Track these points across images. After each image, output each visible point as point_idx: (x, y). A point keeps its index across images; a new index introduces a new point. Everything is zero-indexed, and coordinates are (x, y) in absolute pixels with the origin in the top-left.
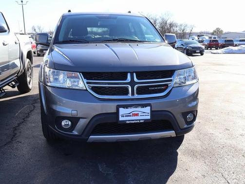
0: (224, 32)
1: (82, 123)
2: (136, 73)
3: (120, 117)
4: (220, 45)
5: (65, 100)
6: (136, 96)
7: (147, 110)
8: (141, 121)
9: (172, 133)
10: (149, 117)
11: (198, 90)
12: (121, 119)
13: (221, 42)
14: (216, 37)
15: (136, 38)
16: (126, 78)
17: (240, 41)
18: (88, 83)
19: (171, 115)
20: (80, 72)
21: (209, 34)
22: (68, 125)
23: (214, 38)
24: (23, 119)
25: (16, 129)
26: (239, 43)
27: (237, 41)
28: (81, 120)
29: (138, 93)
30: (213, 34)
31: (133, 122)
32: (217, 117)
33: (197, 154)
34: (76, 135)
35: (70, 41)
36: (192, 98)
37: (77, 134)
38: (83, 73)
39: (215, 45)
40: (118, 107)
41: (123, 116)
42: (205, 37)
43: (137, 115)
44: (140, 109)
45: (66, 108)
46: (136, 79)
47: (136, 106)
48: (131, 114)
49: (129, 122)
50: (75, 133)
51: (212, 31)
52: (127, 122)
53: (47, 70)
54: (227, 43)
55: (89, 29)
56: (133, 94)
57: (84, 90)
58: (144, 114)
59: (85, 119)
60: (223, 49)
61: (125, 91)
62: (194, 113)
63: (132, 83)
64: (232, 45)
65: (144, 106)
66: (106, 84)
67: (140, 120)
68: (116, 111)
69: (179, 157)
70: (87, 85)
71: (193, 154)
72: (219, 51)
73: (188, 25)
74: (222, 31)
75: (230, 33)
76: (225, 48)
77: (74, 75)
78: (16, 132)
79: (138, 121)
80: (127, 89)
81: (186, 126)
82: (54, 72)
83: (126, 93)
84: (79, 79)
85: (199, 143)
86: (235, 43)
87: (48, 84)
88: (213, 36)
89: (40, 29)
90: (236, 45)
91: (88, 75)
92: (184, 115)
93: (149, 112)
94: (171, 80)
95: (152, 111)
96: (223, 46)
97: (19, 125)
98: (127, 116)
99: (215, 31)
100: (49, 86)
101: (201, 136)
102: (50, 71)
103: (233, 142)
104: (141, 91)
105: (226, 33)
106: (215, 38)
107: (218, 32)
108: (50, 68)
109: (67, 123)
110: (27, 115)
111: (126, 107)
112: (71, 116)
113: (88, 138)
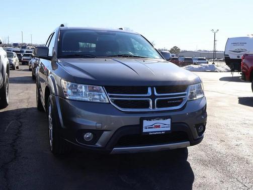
0: (181, 51)
1: (106, 134)
2: (156, 87)
3: (144, 128)
4: (180, 62)
6: (156, 109)
7: (168, 121)
9: (187, 144)
10: (169, 129)
12: (145, 130)
13: (180, 60)
16: (146, 92)
17: (199, 59)
19: (187, 126)
20: (102, 86)
22: (90, 138)
23: (172, 56)
26: (197, 61)
27: (196, 59)
29: (158, 107)
31: (155, 133)
33: (206, 163)
34: (99, 148)
36: (201, 112)
37: (100, 146)
38: (105, 87)
40: (141, 120)
41: (146, 128)
43: (159, 127)
44: (161, 121)
46: (156, 93)
47: (158, 118)
48: (153, 126)
49: (151, 134)
51: (169, 49)
53: (64, 84)
54: (186, 61)
55: (81, 44)
56: (153, 107)
57: (107, 103)
59: (110, 132)
60: (184, 67)
61: (145, 104)
62: (204, 124)
63: (153, 97)
64: (191, 63)
65: (165, 118)
67: (161, 132)
68: (139, 123)
69: (191, 166)
70: (110, 99)
71: (203, 163)
74: (179, 49)
75: (187, 51)
78: (15, 148)
79: (160, 133)
80: (148, 102)
81: (198, 137)
82: (72, 85)
83: (147, 106)
84: (102, 92)
86: (194, 61)
87: (67, 97)
90: (195, 64)
91: (110, 89)
92: (197, 126)
93: (170, 124)
94: (185, 95)
95: (172, 123)
97: (14, 141)
99: (172, 50)
104: (161, 104)
105: (183, 52)
106: (173, 56)
107: (175, 50)
110: (17, 131)
111: (149, 119)
112: (95, 129)
113: (111, 150)
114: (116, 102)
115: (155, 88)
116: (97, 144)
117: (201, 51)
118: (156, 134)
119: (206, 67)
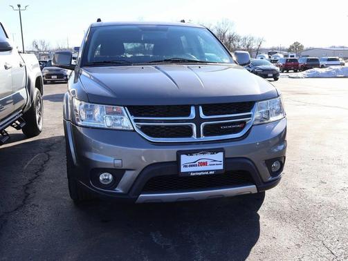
0: (305, 48)
1: (128, 176)
2: (203, 106)
3: (182, 167)
4: (300, 65)
5: (102, 145)
6: (203, 138)
7: (219, 157)
8: (211, 173)
9: (252, 189)
10: (221, 167)
11: (286, 128)
12: (183, 170)
13: (301, 62)
14: (295, 54)
15: (194, 58)
16: (188, 114)
17: (329, 60)
18: (135, 121)
19: (251, 163)
20: (124, 106)
21: (283, 50)
22: (108, 179)
23: (291, 56)
24: (36, 173)
25: (27, 188)
26: (326, 63)
27: (324, 60)
28: (127, 172)
29: (205, 134)
30: (289, 50)
31: (200, 174)
32: (307, 166)
33: (285, 216)
34: (120, 194)
35: (105, 62)
36: (278, 140)
37: (121, 191)
38: (128, 107)
39: (294, 66)
40: (179, 154)
41: (186, 166)
42: (279, 55)
43: (205, 164)
44: (209, 156)
45: (105, 156)
46: (202, 115)
47: (204, 152)
48: (197, 163)
49: (194, 174)
50: (119, 190)
51: (288, 47)
52: (192, 174)
53: (77, 103)
54: (309, 63)
56: (199, 135)
57: (131, 131)
58: (214, 162)
59: (133, 172)
60: (304, 72)
61: (187, 132)
62: (281, 160)
63: (198, 120)
64: (318, 66)
65: (214, 151)
66: (161, 121)
67: (209, 171)
68: (175, 160)
69: (261, 221)
70: (134, 124)
71: (280, 216)
72: (300, 74)
73: (255, 39)
74: (302, 46)
75: (313, 49)
76: (309, 70)
77: (115, 110)
78: (28, 191)
79: (207, 173)
80: (190, 128)
81: (270, 179)
82: (86, 106)
83: (190, 134)
84: (124, 115)
85: (286, 201)
86: (321, 63)
87: (79, 123)
88: (290, 54)
89: (43, 45)
90: (323, 67)
91: (135, 110)
92: (269, 163)
93: (222, 160)
94: (250, 116)
95: (225, 159)
96: (304, 68)
97: (31, 181)
98: (192, 166)
99: (292, 47)
100: (81, 126)
101: (288, 192)
102: (81, 104)
103: (333, 200)
104: (210, 131)
105: (307, 50)
106: (293, 56)
107: (296, 47)
108: (81, 100)
109: (107, 177)
110: (40, 167)
111: (190, 153)
112: (113, 167)
113: (137, 198)
114: (143, 129)
115: (201, 107)
116: (117, 189)
117: (334, 47)
118: (202, 175)
119: (337, 71)
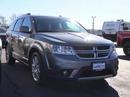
2: (97, 47)
6: (98, 58)
8: (102, 70)
10: (104, 68)
12: (94, 69)
16: (92, 49)
20: (71, 47)
28: (74, 70)
34: (72, 78)
40: (92, 63)
41: (94, 68)
43: (100, 67)
44: (101, 64)
46: (97, 50)
48: (97, 66)
49: (97, 70)
57: (74, 55)
59: (77, 70)
65: (102, 62)
67: (101, 69)
68: (90, 65)
70: (76, 53)
79: (100, 70)
83: (93, 56)
84: (72, 50)
93: (105, 65)
94: (109, 51)
98: (96, 67)
111: (96, 63)
112: (70, 68)
113: (78, 79)
116: (70, 76)
118: (99, 71)
